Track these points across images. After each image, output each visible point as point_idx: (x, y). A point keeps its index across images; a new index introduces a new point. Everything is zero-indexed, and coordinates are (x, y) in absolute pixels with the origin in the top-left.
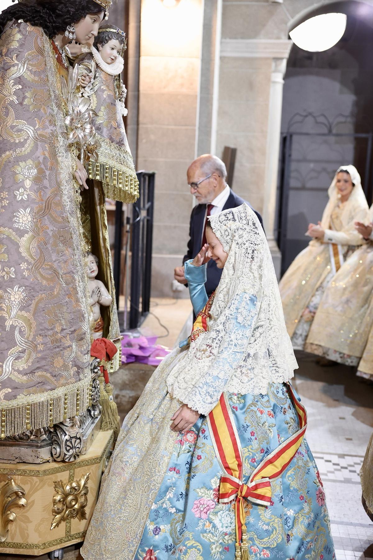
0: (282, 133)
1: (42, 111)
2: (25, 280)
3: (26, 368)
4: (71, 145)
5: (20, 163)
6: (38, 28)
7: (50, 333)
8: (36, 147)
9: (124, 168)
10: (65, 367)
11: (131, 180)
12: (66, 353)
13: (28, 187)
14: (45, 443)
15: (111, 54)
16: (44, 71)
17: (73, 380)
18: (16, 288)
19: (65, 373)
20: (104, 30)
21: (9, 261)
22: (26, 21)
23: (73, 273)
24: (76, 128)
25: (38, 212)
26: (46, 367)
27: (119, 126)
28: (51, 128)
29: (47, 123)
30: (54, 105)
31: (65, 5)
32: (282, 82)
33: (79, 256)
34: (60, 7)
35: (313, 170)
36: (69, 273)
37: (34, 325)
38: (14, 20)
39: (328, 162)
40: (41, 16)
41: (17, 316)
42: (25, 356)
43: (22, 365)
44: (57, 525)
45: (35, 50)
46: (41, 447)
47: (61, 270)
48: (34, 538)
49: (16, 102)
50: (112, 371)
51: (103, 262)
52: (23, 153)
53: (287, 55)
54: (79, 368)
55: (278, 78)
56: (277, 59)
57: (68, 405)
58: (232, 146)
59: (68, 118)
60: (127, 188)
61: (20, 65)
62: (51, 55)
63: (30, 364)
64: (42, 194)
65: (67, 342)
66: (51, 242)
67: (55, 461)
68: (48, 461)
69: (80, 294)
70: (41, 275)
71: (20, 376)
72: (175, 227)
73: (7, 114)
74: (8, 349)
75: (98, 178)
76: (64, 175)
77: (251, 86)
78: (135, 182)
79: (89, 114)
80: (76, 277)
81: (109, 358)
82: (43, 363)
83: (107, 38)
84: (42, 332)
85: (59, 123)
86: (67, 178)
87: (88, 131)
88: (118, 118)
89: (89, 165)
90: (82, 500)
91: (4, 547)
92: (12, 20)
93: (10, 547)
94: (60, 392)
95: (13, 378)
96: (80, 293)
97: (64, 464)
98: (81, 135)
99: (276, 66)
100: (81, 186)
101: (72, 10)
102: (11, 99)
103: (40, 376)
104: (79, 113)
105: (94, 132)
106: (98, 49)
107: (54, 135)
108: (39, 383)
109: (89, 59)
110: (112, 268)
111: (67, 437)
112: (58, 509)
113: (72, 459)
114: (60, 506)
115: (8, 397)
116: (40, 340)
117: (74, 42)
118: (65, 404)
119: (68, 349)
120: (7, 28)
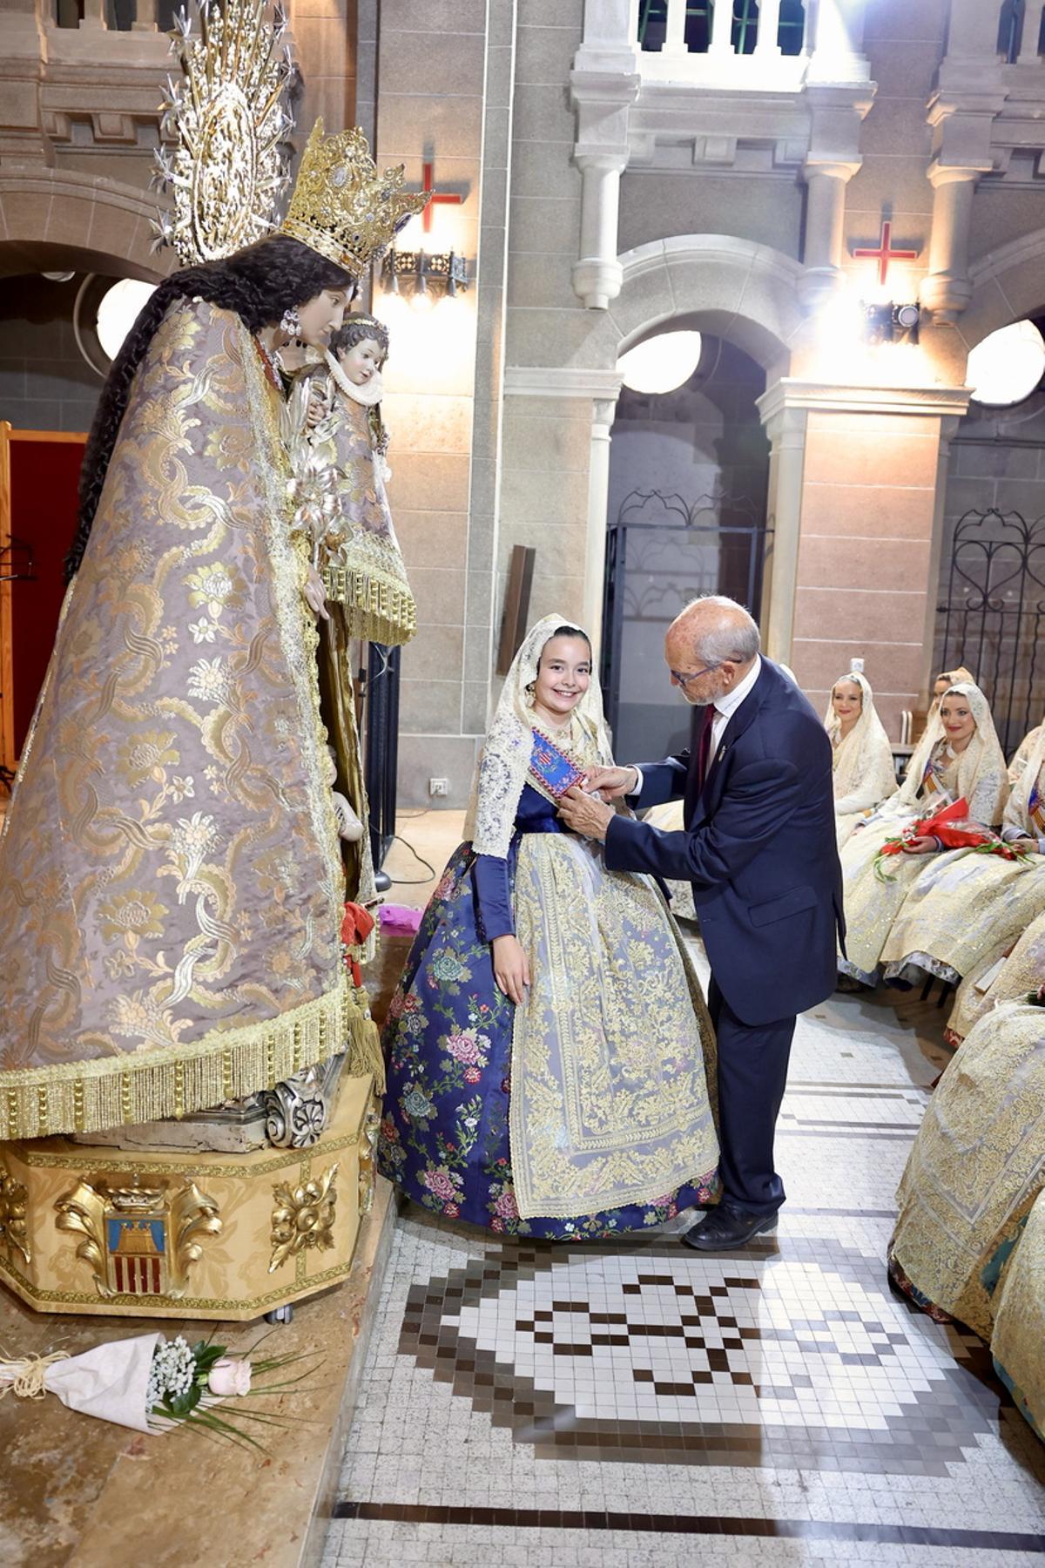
0: (609, 525)
1: (240, 467)
2: (214, 802)
3: (219, 977)
4: (294, 535)
5: (199, 569)
6: (230, 312)
7: (266, 904)
8: (228, 540)
9: (390, 580)
10: (294, 971)
11: (403, 602)
12: (296, 943)
13: (216, 616)
14: (253, 1113)
15: (363, 366)
16: (243, 392)
17: (311, 994)
18: (196, 818)
19: (295, 983)
20: (350, 322)
21: (182, 765)
22: (207, 300)
23: (304, 784)
24: (308, 501)
25: (237, 665)
26: (258, 974)
27: (379, 500)
28: (258, 500)
29: (251, 492)
30: (262, 458)
31: (282, 270)
32: (610, 439)
33: (314, 750)
34: (272, 274)
35: (653, 587)
36: (296, 785)
37: (232, 892)
38: (184, 297)
39: (676, 574)
40: (236, 291)
41: (200, 875)
42: (218, 953)
43: (211, 972)
44: (281, 1264)
45: (225, 353)
46: (247, 1121)
47: (281, 779)
48: (238, 1290)
49: (191, 451)
50: (363, 962)
51: (345, 758)
52: (205, 551)
53: (616, 396)
54: (318, 969)
55: (602, 432)
56: (600, 401)
57: (303, 1045)
58: (528, 546)
59: (292, 484)
60: (395, 617)
61: (196, 382)
62: (255, 363)
63: (227, 969)
64: (243, 628)
65: (296, 922)
66: (261, 724)
67: (272, 1145)
68: (261, 1147)
69: (317, 826)
70: (244, 790)
71: (209, 994)
72: (432, 685)
73: (172, 475)
74: (184, 941)
75: (342, 597)
76: (283, 591)
77: (557, 445)
78: (410, 605)
79: (331, 474)
80: (309, 791)
81: (360, 938)
82: (253, 965)
83: (356, 336)
84: (249, 902)
85: (271, 493)
86: (290, 600)
87: (328, 507)
88: (377, 486)
89: (324, 574)
90: (324, 1213)
91: (181, 1306)
92: (180, 297)
93: (192, 1307)
94: (286, 1020)
95: (195, 998)
96: (316, 824)
97: (291, 1151)
98: (315, 514)
99: (599, 413)
100: (317, 615)
101: (297, 280)
102: (181, 446)
103: (246, 992)
104: (313, 474)
105: (340, 508)
106: (337, 357)
107: (262, 514)
108: (246, 1006)
109: (321, 375)
110: (362, 767)
111: (297, 1102)
112: (282, 1235)
113: (307, 1143)
114: (285, 1228)
115: (186, 1037)
116: (245, 919)
117: (293, 342)
118: (296, 1042)
119: (298, 935)
120: (171, 314)
